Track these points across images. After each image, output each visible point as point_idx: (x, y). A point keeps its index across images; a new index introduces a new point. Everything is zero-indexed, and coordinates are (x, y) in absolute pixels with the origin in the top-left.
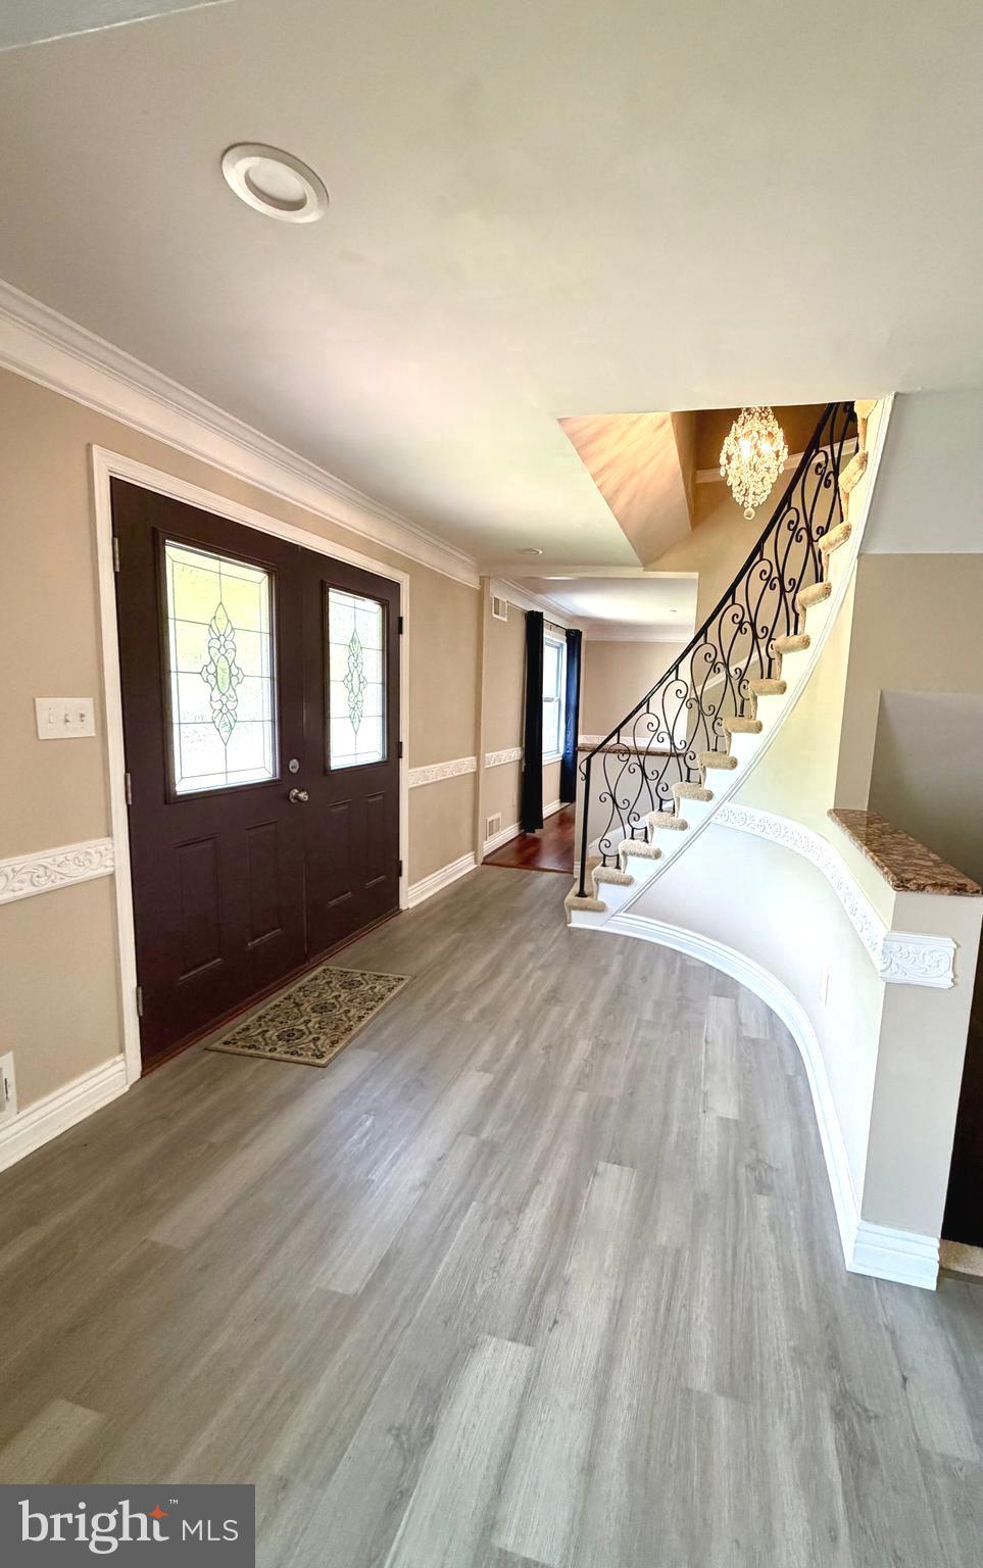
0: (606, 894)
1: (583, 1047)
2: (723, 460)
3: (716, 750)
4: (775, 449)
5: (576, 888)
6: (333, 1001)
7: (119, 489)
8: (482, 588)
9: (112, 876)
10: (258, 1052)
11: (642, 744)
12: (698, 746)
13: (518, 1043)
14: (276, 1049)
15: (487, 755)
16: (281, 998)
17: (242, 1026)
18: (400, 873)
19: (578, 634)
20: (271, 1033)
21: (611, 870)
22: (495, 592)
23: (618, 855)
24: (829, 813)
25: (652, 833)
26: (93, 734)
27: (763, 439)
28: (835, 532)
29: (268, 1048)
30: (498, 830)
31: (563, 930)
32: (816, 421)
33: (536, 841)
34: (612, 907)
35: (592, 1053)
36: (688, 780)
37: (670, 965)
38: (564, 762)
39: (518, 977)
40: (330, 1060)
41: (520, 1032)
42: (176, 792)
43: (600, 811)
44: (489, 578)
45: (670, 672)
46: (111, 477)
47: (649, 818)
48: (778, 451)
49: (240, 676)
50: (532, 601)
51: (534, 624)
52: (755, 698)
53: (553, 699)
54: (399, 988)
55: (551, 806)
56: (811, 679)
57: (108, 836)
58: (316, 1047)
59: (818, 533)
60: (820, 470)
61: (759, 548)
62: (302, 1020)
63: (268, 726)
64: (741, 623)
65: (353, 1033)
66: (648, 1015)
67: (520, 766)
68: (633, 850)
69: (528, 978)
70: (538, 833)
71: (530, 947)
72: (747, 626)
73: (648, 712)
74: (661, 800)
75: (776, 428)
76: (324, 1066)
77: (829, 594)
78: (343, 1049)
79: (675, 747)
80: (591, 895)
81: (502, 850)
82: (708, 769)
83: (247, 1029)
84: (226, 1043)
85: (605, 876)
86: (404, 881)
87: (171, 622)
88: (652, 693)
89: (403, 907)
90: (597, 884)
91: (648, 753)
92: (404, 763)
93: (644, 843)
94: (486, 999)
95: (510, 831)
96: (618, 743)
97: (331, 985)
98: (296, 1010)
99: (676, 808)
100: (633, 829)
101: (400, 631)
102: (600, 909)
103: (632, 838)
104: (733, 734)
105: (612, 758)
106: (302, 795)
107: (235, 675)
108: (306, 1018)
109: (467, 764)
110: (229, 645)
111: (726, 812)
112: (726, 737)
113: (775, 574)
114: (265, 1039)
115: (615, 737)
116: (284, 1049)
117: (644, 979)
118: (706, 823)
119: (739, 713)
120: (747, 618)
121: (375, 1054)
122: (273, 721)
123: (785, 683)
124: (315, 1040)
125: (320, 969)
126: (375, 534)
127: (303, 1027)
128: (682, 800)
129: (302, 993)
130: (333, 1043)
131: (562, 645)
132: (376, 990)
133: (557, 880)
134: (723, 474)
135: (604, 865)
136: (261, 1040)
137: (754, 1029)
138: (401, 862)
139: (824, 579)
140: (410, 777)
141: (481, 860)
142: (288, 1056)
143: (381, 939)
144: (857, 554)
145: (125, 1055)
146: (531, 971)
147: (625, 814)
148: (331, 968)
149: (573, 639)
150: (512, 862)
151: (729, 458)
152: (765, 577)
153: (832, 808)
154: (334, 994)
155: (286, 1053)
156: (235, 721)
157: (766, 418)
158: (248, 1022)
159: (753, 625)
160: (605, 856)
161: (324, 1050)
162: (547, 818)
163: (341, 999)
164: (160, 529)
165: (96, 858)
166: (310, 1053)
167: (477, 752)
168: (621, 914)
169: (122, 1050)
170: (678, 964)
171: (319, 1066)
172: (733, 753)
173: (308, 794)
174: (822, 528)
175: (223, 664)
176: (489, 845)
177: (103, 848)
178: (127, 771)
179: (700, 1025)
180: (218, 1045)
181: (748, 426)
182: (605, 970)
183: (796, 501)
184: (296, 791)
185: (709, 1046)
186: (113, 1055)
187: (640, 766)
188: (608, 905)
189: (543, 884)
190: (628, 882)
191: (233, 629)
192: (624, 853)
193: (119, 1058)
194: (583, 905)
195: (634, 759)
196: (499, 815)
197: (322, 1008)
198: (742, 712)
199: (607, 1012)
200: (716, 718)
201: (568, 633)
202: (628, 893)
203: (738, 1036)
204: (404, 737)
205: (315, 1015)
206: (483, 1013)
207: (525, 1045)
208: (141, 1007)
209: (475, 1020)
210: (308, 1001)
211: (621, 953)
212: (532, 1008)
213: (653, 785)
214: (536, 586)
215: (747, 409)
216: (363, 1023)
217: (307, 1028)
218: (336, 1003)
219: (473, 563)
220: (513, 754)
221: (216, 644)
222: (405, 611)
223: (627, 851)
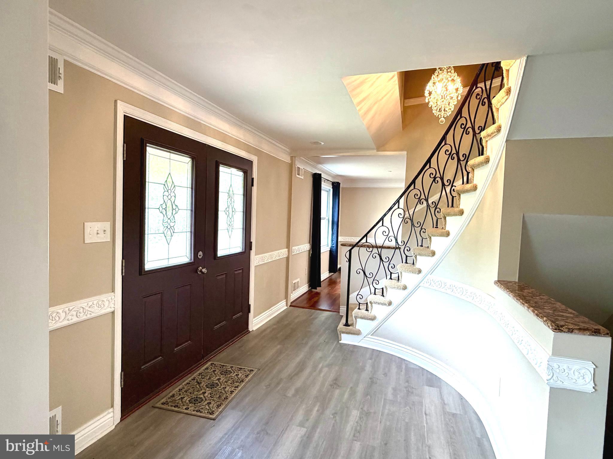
0: (361, 325)
1: (355, 414)
2: (426, 93)
3: (422, 246)
4: (456, 87)
5: (344, 321)
6: (217, 382)
7: (127, 120)
8: (292, 162)
9: (113, 313)
10: (178, 409)
11: (380, 242)
12: (413, 244)
13: (318, 411)
14: (188, 408)
15: (293, 248)
16: (190, 379)
17: (171, 394)
18: (249, 311)
19: (338, 184)
20: (185, 399)
21: (363, 312)
22: (298, 164)
23: (367, 303)
24: (496, 283)
25: (387, 292)
26: (109, 240)
27: (450, 82)
28: (491, 129)
29: (184, 407)
30: (298, 288)
31: (336, 344)
32: (477, 72)
33: (318, 294)
34: (364, 332)
35: (360, 418)
36: (406, 263)
37: (399, 367)
38: (331, 251)
39: (315, 371)
40: (217, 416)
41: (318, 404)
42: (144, 269)
43: (357, 279)
44: (295, 157)
45: (394, 204)
46: (124, 115)
47: (384, 282)
48: (458, 88)
49: (177, 209)
50: (316, 168)
51: (317, 179)
52: (445, 218)
53: (325, 218)
54: (251, 375)
55: (325, 274)
56: (480, 207)
57: (113, 292)
58: (209, 407)
59: (479, 129)
60: (478, 97)
61: (444, 138)
62: (201, 392)
63: (189, 234)
64: (435, 178)
65: (228, 401)
66: (390, 396)
67: (309, 253)
68: (376, 300)
69: (321, 371)
70: (318, 289)
71: (319, 354)
72: (438, 179)
73: (383, 225)
74: (391, 273)
75: (456, 77)
76: (214, 419)
77: (488, 162)
78: (223, 409)
79: (398, 244)
80: (352, 325)
81: (300, 299)
82: (418, 257)
83: (173, 396)
84: (163, 404)
85: (360, 315)
86: (251, 315)
87: (147, 183)
88: (385, 215)
89: (250, 329)
90: (356, 319)
91: (382, 247)
92: (253, 253)
93: (382, 297)
94: (299, 383)
95: (304, 288)
96: (366, 242)
97: (216, 372)
98: (198, 386)
99: (400, 277)
100: (375, 289)
101: (252, 185)
102: (358, 333)
103: (375, 294)
104: (432, 237)
105: (363, 250)
106: (204, 270)
107: (175, 208)
108: (203, 391)
109: (283, 252)
110: (173, 194)
111: (429, 280)
112: (428, 239)
113: (454, 151)
114: (182, 402)
115: (365, 238)
116: (192, 408)
117: (385, 374)
118: (417, 287)
119: (435, 226)
120: (438, 175)
121: (240, 413)
122: (191, 232)
123: (463, 210)
124: (209, 403)
125: (209, 363)
126: (242, 137)
127: (202, 396)
128: (403, 273)
129: (200, 377)
130: (218, 406)
131: (330, 190)
132: (239, 376)
133: (331, 316)
134: (427, 101)
135: (359, 309)
136: (180, 402)
137: (453, 407)
138: (250, 305)
139: (485, 152)
140: (255, 260)
141: (289, 304)
142: (195, 413)
143: (240, 347)
144: (505, 140)
145: (114, 409)
146: (322, 368)
147: (370, 280)
148: (215, 363)
149: (336, 187)
150: (306, 306)
151: (430, 93)
152: (447, 153)
153: (497, 279)
154: (217, 378)
155: (194, 411)
156: (174, 232)
157: (450, 72)
158: (173, 392)
159: (442, 179)
160: (360, 303)
161: (213, 410)
162: (323, 281)
163: (221, 381)
164: (144, 139)
165: (107, 303)
166: (206, 412)
167: (288, 247)
168: (370, 336)
169: (112, 406)
170: (404, 367)
171: (211, 419)
172: (432, 248)
173: (207, 270)
174: (481, 127)
175: (169, 204)
176: (294, 295)
177: (110, 298)
178: (123, 258)
179: (421, 403)
180: (159, 405)
181: (441, 76)
182: (363, 369)
183: (465, 113)
184: (201, 268)
185: (428, 417)
186: (108, 408)
187: (379, 254)
188: (362, 331)
189: (324, 318)
190: (373, 319)
191: (175, 186)
192: (370, 302)
193: (111, 410)
194: (348, 331)
195: (375, 250)
196: (298, 280)
197: (212, 386)
198: (437, 225)
199: (366, 394)
200: (422, 229)
201: (333, 184)
202: (373, 325)
203: (444, 411)
204: (253, 240)
205: (208, 389)
206: (297, 391)
207: (322, 412)
208: (122, 383)
209: (294, 396)
210: (204, 381)
211: (371, 359)
212: (324, 390)
213: (386, 265)
214: (319, 161)
215: (439, 68)
216: (233, 395)
217: (204, 397)
218: (219, 383)
219: (288, 150)
220: (306, 247)
221: (166, 193)
222: (255, 175)
223: (372, 302)
